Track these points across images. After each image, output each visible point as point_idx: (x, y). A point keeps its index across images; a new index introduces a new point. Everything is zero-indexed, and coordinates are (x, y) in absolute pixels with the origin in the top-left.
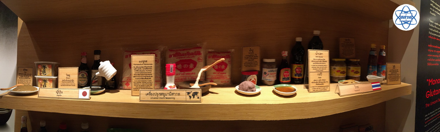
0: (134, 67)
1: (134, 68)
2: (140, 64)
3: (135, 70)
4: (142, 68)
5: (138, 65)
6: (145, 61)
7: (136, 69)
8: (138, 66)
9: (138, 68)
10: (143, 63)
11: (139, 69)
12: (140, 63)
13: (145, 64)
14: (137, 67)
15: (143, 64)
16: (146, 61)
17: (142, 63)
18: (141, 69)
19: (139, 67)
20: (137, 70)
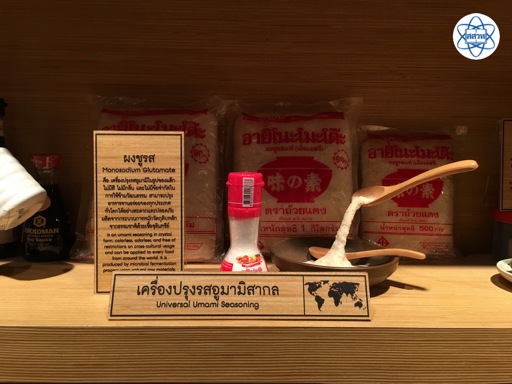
0: (105, 180)
1: (106, 184)
2: (129, 170)
3: (111, 192)
4: (134, 185)
5: (121, 171)
6: (145, 157)
7: (113, 188)
8: (121, 176)
9: (120, 184)
10: (140, 165)
11: (123, 188)
12: (126, 166)
13: (146, 170)
14: (117, 180)
15: (138, 167)
16: (152, 158)
17: (135, 166)
18: (130, 188)
19: (122, 181)
20: (116, 191)
